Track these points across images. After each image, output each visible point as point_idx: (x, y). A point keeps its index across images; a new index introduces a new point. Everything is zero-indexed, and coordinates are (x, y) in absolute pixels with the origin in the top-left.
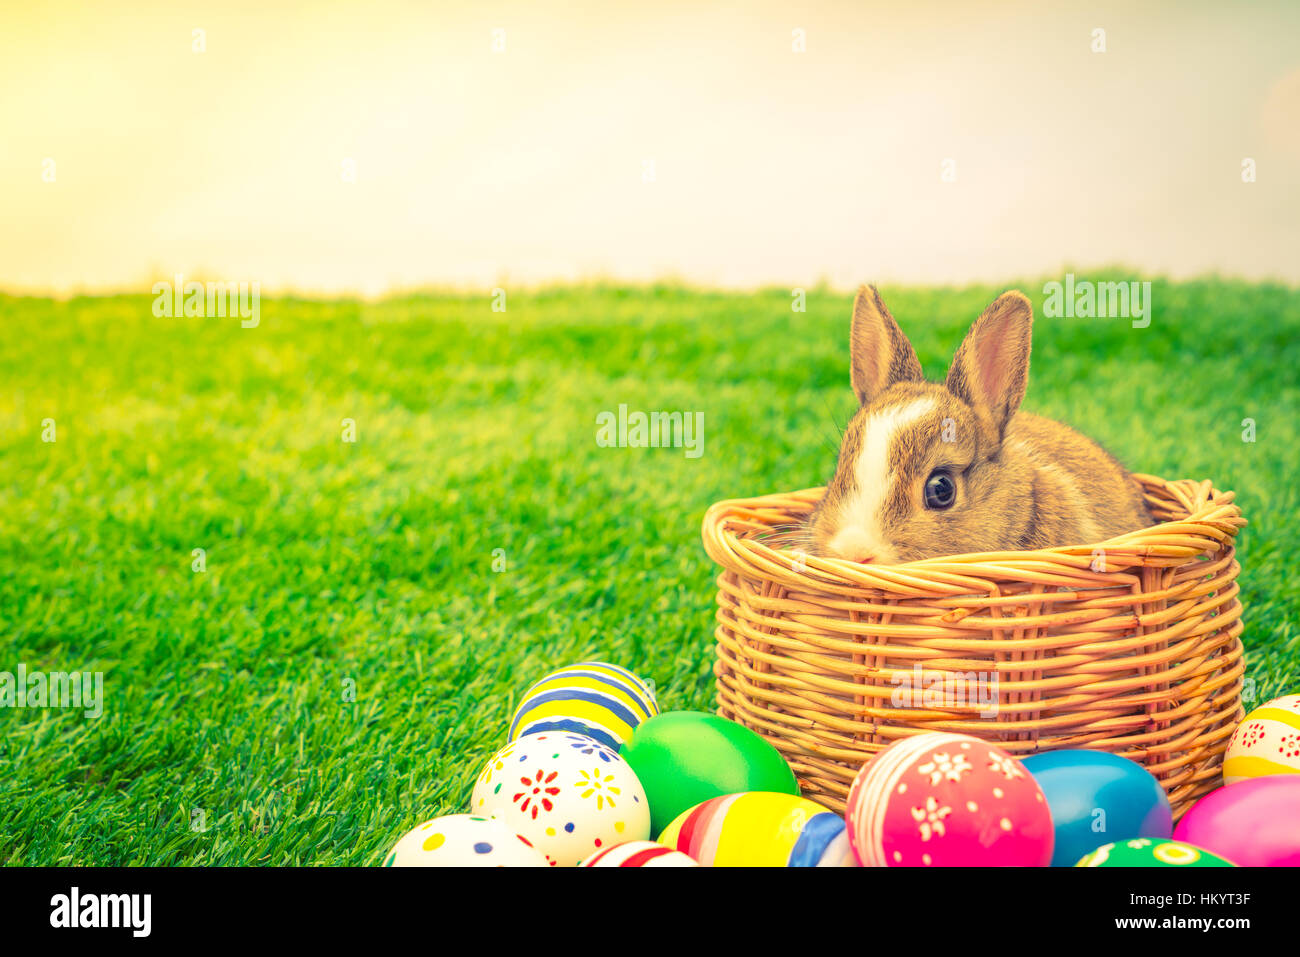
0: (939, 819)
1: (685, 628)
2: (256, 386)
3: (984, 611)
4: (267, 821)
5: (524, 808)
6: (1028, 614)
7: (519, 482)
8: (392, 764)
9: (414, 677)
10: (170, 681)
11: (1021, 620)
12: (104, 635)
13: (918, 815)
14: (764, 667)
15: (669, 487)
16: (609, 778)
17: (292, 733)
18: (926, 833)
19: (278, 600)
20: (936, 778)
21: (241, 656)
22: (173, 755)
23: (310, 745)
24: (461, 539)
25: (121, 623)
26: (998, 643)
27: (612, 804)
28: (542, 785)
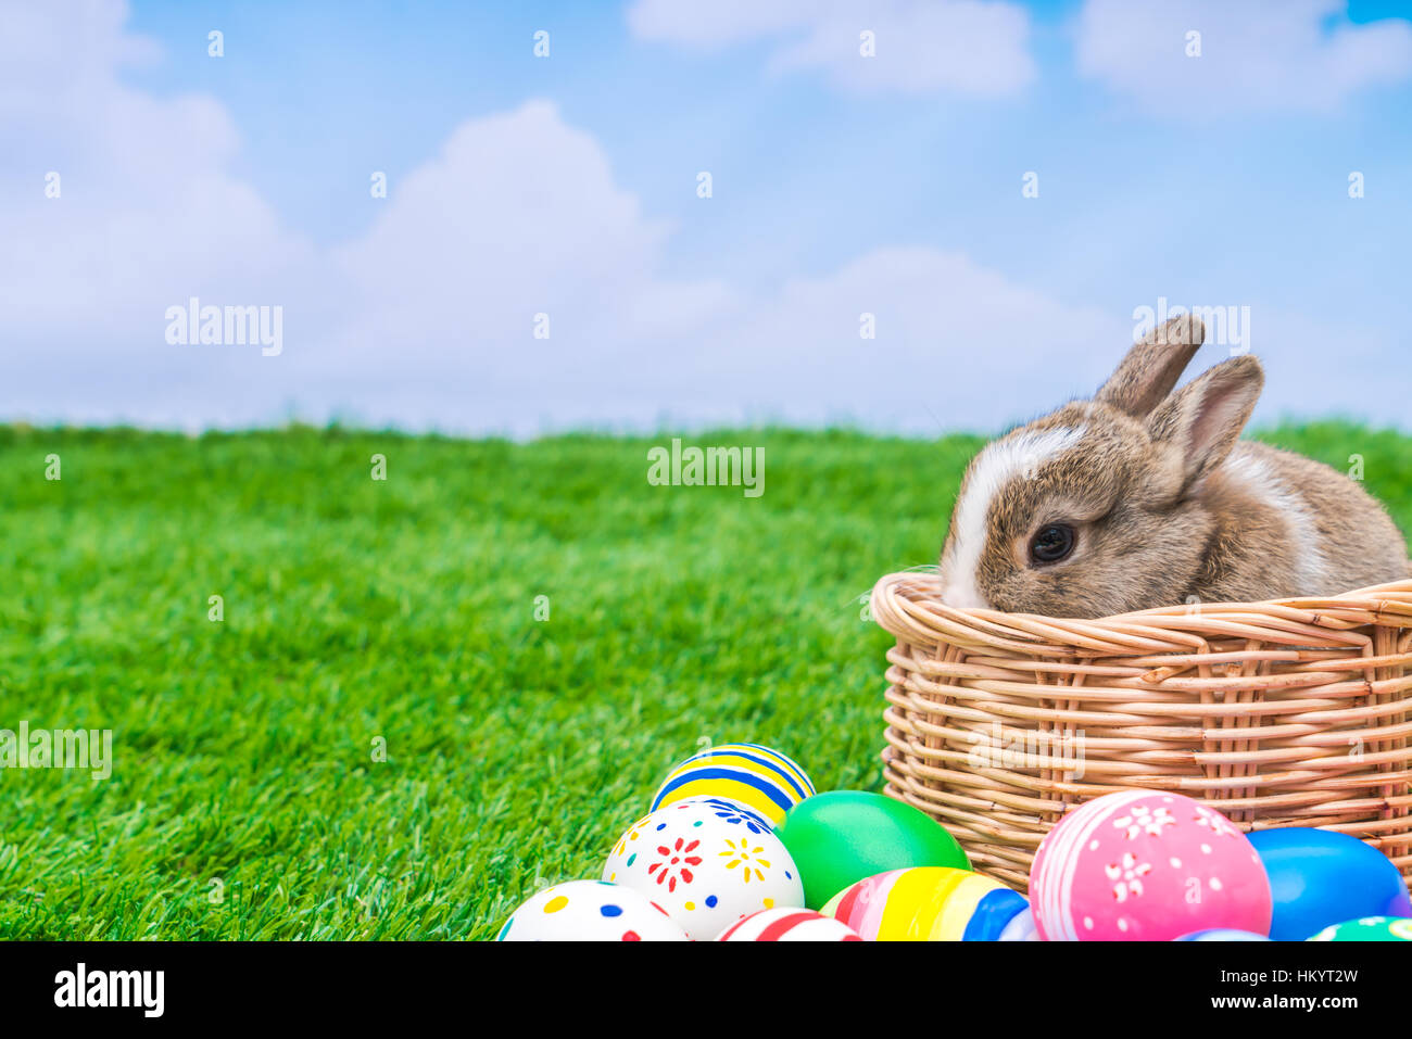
0: (1136, 877)
1: (851, 739)
2: (390, 513)
3: (1192, 671)
4: (375, 911)
5: (660, 880)
6: (1242, 675)
7: (671, 603)
8: (517, 860)
9: (546, 779)
10: (278, 777)
11: (1233, 680)
12: (210, 734)
13: (1113, 873)
14: (938, 745)
15: (838, 612)
16: (759, 850)
17: (408, 825)
18: (1122, 892)
19: (400, 706)
20: (1134, 832)
21: (356, 754)
22: (275, 846)
23: (428, 839)
24: (606, 654)
25: (228, 722)
26: (1207, 707)
27: (760, 877)
28: (682, 855)
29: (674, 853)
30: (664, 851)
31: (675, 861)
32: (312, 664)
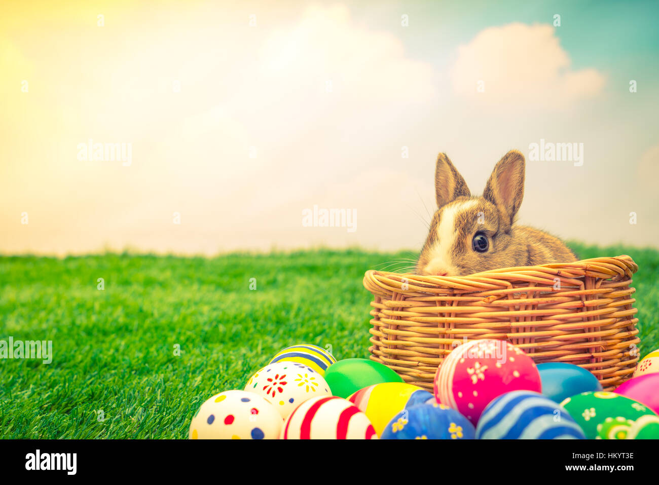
0: (481, 372)
2: (150, 283)
3: (506, 297)
5: (268, 392)
6: (527, 298)
7: (276, 311)
10: (96, 374)
11: (524, 300)
13: (471, 371)
14: (394, 338)
15: (351, 314)
17: (155, 390)
18: (475, 380)
22: (93, 398)
23: (164, 395)
24: (246, 329)
25: (73, 356)
26: (512, 313)
27: (314, 390)
28: (278, 381)
29: (274, 381)
30: (270, 380)
31: (275, 384)
32: (113, 336)
